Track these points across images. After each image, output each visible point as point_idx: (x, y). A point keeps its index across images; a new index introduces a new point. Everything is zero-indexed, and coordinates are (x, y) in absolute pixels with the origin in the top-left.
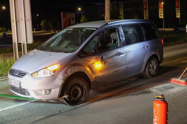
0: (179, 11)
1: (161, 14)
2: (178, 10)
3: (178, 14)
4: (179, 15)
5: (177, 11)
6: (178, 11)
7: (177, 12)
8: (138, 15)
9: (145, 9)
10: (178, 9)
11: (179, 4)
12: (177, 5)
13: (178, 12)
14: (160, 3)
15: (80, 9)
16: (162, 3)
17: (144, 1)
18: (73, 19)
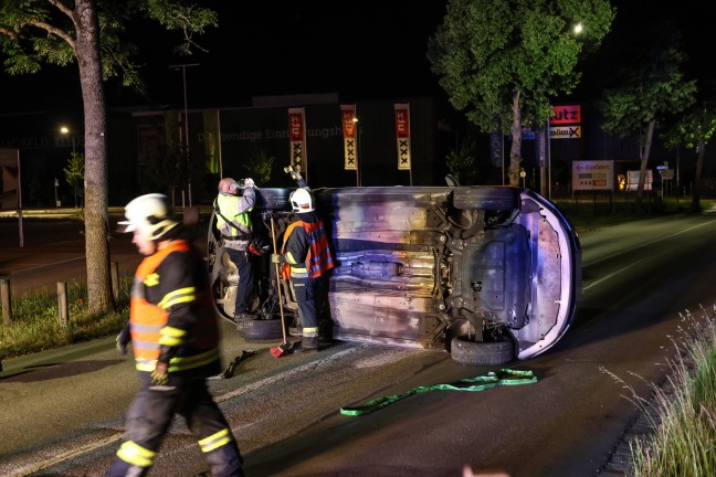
0: (407, 148)
1: (351, 157)
2: (404, 143)
3: (404, 156)
4: (408, 161)
5: (401, 148)
6: (404, 148)
7: (400, 152)
8: (272, 159)
9: (295, 139)
10: (403, 140)
11: (406, 125)
12: (400, 128)
13: (404, 152)
14: (348, 119)
15: (64, 130)
16: (352, 118)
17: (291, 111)
18: (13, 171)
